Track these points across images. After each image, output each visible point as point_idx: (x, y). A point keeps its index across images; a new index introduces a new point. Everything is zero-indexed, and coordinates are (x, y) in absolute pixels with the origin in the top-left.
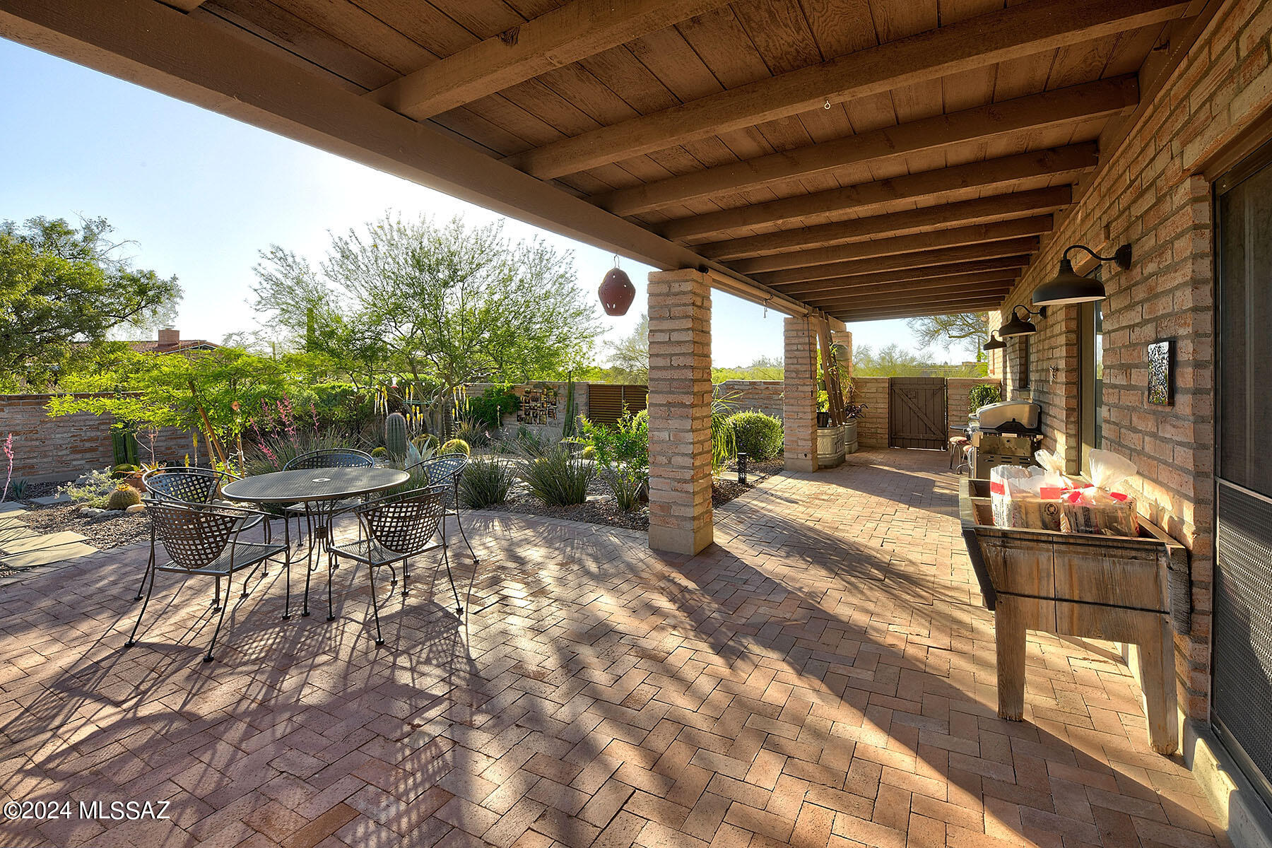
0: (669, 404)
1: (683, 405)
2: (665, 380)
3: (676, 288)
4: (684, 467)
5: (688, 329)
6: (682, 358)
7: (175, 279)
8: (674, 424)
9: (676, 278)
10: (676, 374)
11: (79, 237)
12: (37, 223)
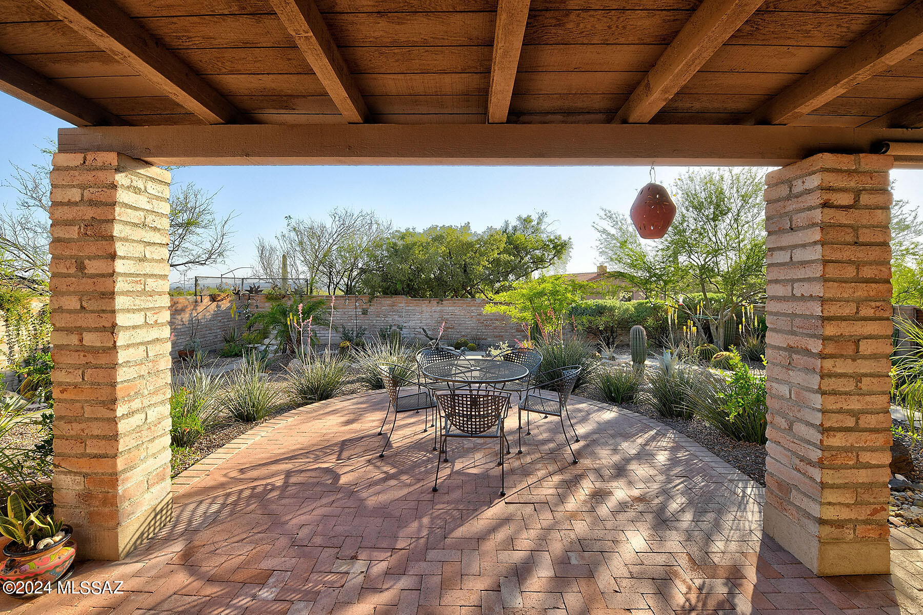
0: (790, 349)
1: (807, 352)
2: (785, 315)
3: (798, 187)
4: (809, 442)
5: (815, 243)
6: (806, 285)
7: (570, 239)
8: (797, 377)
9: (799, 173)
10: (800, 308)
11: (535, 223)
12: (519, 218)
